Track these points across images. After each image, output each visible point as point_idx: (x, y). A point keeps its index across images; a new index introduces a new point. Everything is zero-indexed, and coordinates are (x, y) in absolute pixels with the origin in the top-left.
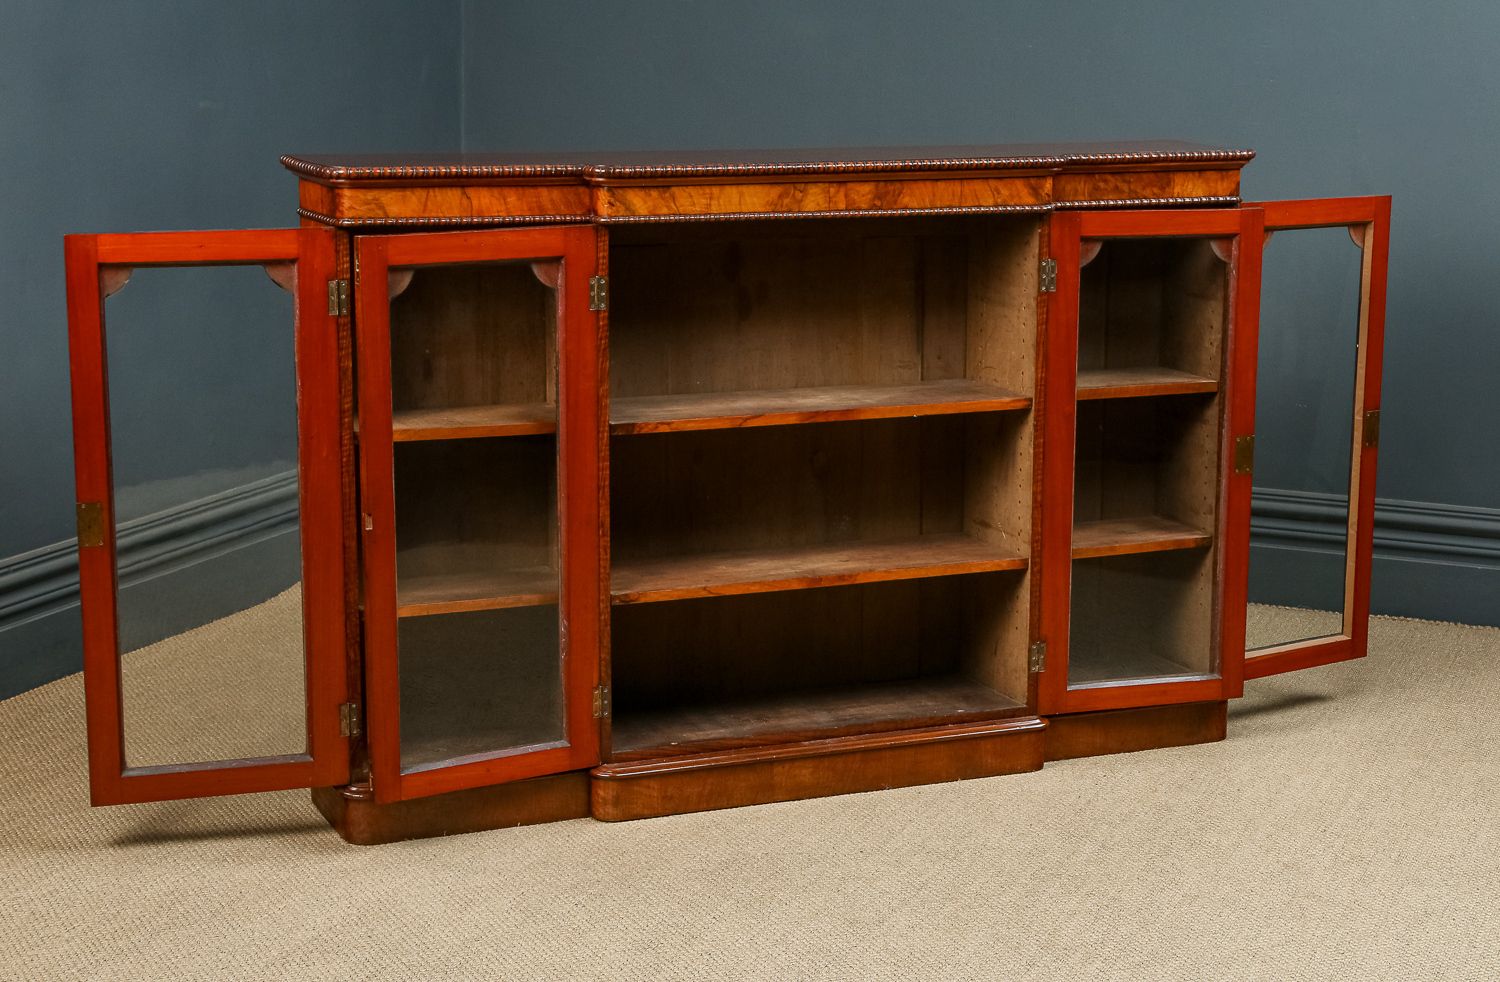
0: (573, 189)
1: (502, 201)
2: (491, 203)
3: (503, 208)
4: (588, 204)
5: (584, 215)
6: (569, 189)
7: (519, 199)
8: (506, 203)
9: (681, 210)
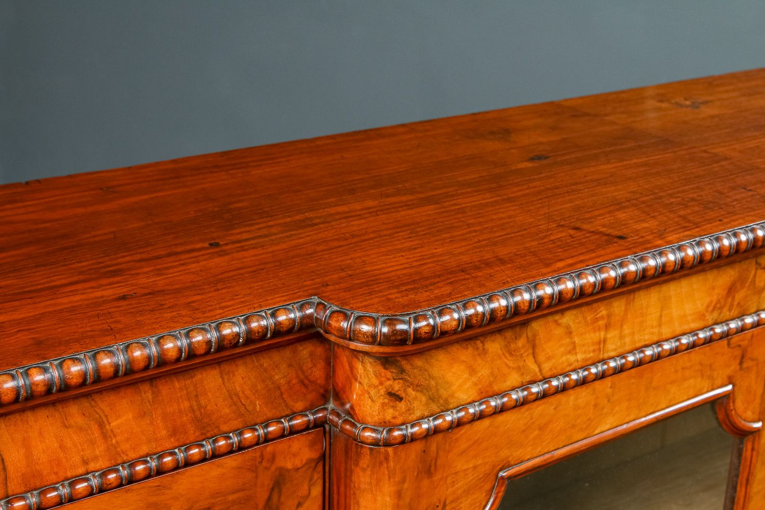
0: (287, 353)
1: (97, 434)
2: (61, 447)
3: (100, 450)
4: (321, 381)
5: (311, 408)
6: (276, 356)
7: (142, 415)
8: (105, 436)
9: (547, 367)
